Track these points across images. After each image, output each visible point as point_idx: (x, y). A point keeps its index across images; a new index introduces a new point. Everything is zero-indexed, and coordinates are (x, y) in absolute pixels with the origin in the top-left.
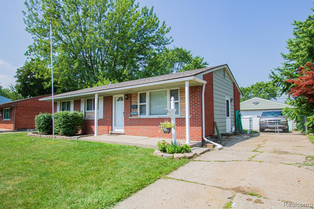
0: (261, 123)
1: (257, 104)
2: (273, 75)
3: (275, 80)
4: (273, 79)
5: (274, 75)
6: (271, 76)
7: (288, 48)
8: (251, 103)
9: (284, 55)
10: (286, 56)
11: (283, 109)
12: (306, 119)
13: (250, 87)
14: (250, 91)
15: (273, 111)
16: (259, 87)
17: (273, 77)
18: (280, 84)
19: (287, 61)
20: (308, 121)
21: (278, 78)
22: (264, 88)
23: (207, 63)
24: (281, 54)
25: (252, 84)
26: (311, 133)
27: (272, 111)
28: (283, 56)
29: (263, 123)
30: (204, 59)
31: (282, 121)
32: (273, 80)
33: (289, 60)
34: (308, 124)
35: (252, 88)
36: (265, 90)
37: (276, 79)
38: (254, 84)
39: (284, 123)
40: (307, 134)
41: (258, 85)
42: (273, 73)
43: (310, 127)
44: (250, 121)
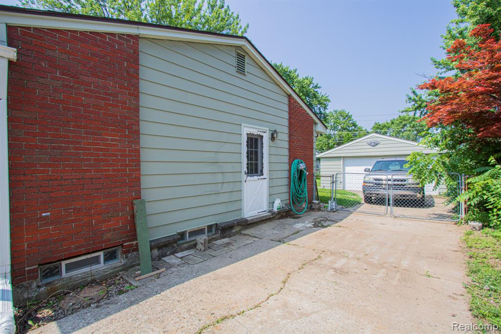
0: (366, 184)
1: (374, 146)
2: (413, 96)
3: (416, 105)
4: (414, 103)
5: (417, 96)
6: (410, 99)
7: (444, 49)
8: (365, 144)
9: (436, 61)
10: (439, 63)
11: (409, 155)
12: (463, 184)
13: (389, 122)
14: (389, 127)
15: (398, 159)
16: (401, 122)
17: (414, 100)
18: (425, 111)
19: (440, 71)
20: (469, 188)
21: (423, 102)
22: (410, 123)
23: (318, 86)
24: (432, 59)
25: (392, 119)
26: (474, 220)
27: (394, 159)
28: (434, 63)
29: (369, 184)
30: (313, 80)
31: (410, 182)
32: (414, 105)
33: (444, 70)
34: (467, 197)
35: (393, 123)
36: (410, 126)
37: (420, 103)
38: (395, 118)
39: (413, 186)
40: (463, 221)
41: (401, 119)
42: (414, 92)
43: (473, 204)
44: (333, 182)
